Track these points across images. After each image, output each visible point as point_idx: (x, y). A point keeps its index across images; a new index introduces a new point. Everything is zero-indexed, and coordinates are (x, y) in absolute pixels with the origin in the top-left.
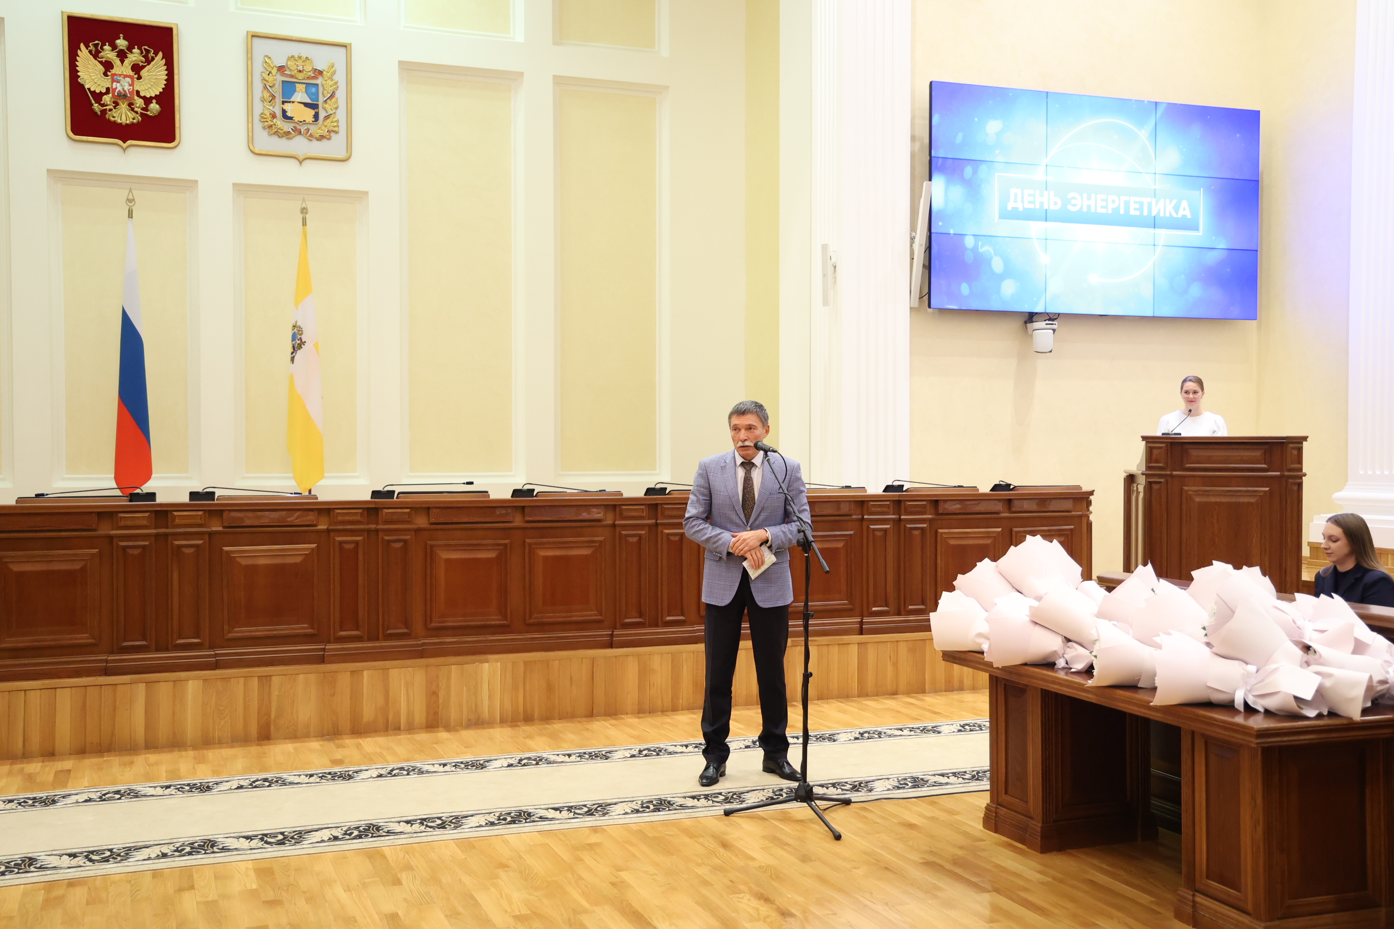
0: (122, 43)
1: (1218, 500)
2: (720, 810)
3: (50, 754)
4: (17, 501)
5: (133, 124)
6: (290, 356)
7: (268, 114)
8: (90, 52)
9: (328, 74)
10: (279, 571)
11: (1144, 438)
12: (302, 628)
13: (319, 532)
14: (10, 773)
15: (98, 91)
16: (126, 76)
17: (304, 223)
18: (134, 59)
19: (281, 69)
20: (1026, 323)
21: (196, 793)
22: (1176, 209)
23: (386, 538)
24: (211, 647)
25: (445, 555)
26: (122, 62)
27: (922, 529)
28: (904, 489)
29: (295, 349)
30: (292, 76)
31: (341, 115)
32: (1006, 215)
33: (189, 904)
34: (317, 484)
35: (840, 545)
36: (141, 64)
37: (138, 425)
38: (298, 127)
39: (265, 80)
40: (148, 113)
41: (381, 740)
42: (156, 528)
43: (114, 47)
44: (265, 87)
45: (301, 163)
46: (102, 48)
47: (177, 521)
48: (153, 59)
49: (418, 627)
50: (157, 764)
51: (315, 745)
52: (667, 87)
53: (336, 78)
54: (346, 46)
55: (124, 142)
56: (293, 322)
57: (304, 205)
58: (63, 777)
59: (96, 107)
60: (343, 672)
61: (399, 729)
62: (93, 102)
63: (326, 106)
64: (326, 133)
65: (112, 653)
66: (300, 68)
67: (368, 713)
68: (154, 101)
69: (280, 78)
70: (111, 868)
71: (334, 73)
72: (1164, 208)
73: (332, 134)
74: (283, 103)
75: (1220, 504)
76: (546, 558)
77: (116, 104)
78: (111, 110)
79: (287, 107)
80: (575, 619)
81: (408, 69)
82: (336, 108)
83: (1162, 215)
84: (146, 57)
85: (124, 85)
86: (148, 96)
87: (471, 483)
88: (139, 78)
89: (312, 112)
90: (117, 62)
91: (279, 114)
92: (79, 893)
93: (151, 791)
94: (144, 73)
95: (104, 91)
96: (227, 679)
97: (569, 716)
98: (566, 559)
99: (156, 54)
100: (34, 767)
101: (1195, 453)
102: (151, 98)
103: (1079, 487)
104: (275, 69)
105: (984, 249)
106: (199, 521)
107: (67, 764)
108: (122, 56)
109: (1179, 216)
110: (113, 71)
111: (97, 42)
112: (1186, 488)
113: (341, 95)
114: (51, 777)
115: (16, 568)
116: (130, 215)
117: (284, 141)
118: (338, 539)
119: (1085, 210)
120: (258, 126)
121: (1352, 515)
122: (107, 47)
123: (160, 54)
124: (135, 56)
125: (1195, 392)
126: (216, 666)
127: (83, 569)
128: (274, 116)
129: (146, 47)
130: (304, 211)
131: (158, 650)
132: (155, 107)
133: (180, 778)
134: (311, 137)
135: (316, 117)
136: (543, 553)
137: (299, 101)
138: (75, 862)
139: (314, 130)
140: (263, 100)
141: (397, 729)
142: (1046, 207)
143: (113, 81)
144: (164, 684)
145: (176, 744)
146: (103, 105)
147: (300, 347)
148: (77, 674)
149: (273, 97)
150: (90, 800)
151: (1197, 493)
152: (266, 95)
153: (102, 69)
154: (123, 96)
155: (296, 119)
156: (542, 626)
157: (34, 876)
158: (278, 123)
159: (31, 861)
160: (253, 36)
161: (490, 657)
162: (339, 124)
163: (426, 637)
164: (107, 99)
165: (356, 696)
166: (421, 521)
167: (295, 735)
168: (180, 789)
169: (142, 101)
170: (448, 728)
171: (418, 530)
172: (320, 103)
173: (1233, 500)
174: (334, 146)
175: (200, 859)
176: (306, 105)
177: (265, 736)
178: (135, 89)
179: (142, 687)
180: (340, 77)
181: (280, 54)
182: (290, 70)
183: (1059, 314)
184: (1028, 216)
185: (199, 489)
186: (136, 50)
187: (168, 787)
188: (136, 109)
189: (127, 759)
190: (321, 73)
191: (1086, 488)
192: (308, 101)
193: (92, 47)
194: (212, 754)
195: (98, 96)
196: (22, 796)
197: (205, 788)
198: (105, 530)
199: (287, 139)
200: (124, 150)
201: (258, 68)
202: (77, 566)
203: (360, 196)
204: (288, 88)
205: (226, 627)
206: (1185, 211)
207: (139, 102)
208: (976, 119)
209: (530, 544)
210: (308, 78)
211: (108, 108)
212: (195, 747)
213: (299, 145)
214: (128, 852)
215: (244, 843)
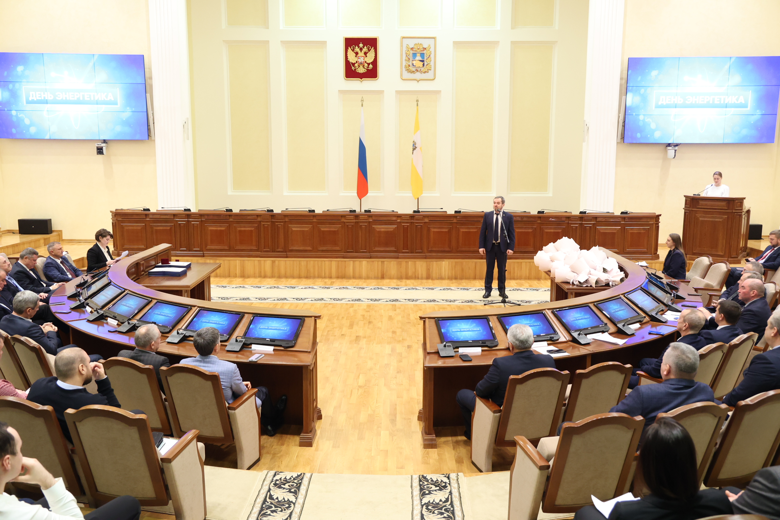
0: (361, 45)
1: (708, 219)
2: (483, 304)
3: (330, 277)
4: (323, 212)
5: (364, 72)
6: (412, 152)
7: (407, 65)
8: (352, 49)
9: (428, 49)
10: (387, 233)
11: (685, 196)
12: (393, 249)
13: (398, 222)
14: (321, 281)
15: (353, 63)
16: (362, 57)
17: (417, 105)
18: (365, 50)
19: (412, 49)
20: (667, 146)
21: (361, 289)
22: (737, 100)
23: (416, 224)
24: (369, 253)
25: (433, 230)
26: (361, 52)
27: (590, 226)
28: (587, 213)
29: (414, 149)
30: (416, 51)
31: (432, 64)
32: (657, 107)
33: (351, 310)
34: (422, 195)
35: (560, 231)
36: (367, 52)
37: (364, 176)
38: (417, 69)
39: (406, 53)
40: (369, 68)
41: (413, 281)
42: (355, 220)
43: (359, 47)
44: (407, 56)
45: (418, 82)
46: (355, 48)
47: (361, 218)
48: (371, 49)
49: (425, 250)
50: (355, 282)
51: (395, 281)
52: (557, 41)
53: (431, 50)
54: (434, 38)
55: (361, 79)
56: (413, 140)
57: (417, 99)
58: (332, 283)
59: (353, 68)
60: (403, 262)
61: (419, 278)
62: (352, 66)
63: (427, 60)
64: (427, 70)
65: (345, 253)
66: (418, 48)
67: (410, 274)
68: (371, 64)
69: (412, 52)
70: (338, 302)
71: (430, 48)
72: (732, 100)
73: (429, 71)
74: (413, 61)
75: (709, 221)
76: (463, 232)
77: (359, 66)
78: (357, 69)
79: (414, 62)
80: (471, 250)
81: (457, 44)
82: (431, 61)
83: (730, 102)
84: (368, 49)
85: (361, 60)
86: (369, 63)
87: (442, 209)
88: (366, 57)
89: (422, 63)
90: (359, 52)
91: (411, 65)
92: (331, 306)
93: (351, 288)
94: (368, 55)
95: (355, 62)
96: (373, 262)
97: (468, 278)
98: (469, 232)
99: (372, 48)
100: (327, 280)
101: (701, 202)
102: (370, 63)
103: (655, 213)
104: (410, 49)
105: (647, 120)
106: (366, 218)
107: (334, 280)
108: (361, 49)
109: (739, 102)
110: (358, 55)
111: (354, 46)
112: (697, 215)
113: (432, 56)
114: (330, 283)
115: (322, 229)
116: (362, 106)
117: (412, 74)
118: (403, 224)
119: (694, 102)
120: (404, 69)
121: (676, 234)
122: (357, 47)
123: (373, 48)
124: (365, 49)
125: (718, 179)
126: (370, 258)
127: (338, 231)
128: (409, 66)
129: (369, 46)
130: (417, 101)
131: (356, 252)
132: (371, 66)
133: (359, 286)
134: (421, 72)
135: (424, 65)
136: (462, 230)
137: (418, 59)
138: (331, 300)
139: (423, 69)
140: (406, 60)
141: (418, 278)
142: (676, 102)
143: (358, 59)
144: (357, 261)
145: (360, 278)
146: (355, 67)
147: (415, 149)
148: (337, 258)
149: (409, 59)
150: (337, 289)
151: (701, 217)
152: (407, 59)
153: (355, 55)
154: (361, 63)
155: (417, 66)
156: (461, 252)
157: (323, 302)
158: (411, 68)
159: (323, 299)
160: (403, 38)
161: (445, 260)
162: (432, 67)
163: (427, 253)
164: (356, 65)
165: (407, 268)
166: (426, 220)
167: (390, 278)
168: (357, 288)
169: (367, 64)
170: (432, 279)
171: (425, 223)
172: (425, 60)
173: (714, 220)
174: (430, 75)
175: (357, 302)
176: (421, 61)
177: (383, 277)
178: (365, 61)
179: (352, 262)
180: (432, 50)
181: (411, 43)
182: (415, 49)
183: (681, 144)
184: (668, 106)
185: (367, 209)
186: (365, 47)
187: (355, 287)
188: (365, 67)
189: (348, 280)
190: (425, 49)
191: (657, 213)
192: (421, 59)
193: (352, 48)
194: (368, 281)
195: (354, 64)
196: (323, 286)
197: (363, 288)
198: (343, 220)
199: (414, 73)
200: (361, 82)
201: (404, 49)
202: (336, 229)
203: (438, 92)
204: (414, 55)
205: (373, 247)
206: (742, 100)
207: (366, 65)
208: (647, 71)
209: (458, 228)
210: (421, 51)
211: (356, 68)
212: (365, 279)
213: (418, 75)
214: (342, 299)
215: (367, 300)
